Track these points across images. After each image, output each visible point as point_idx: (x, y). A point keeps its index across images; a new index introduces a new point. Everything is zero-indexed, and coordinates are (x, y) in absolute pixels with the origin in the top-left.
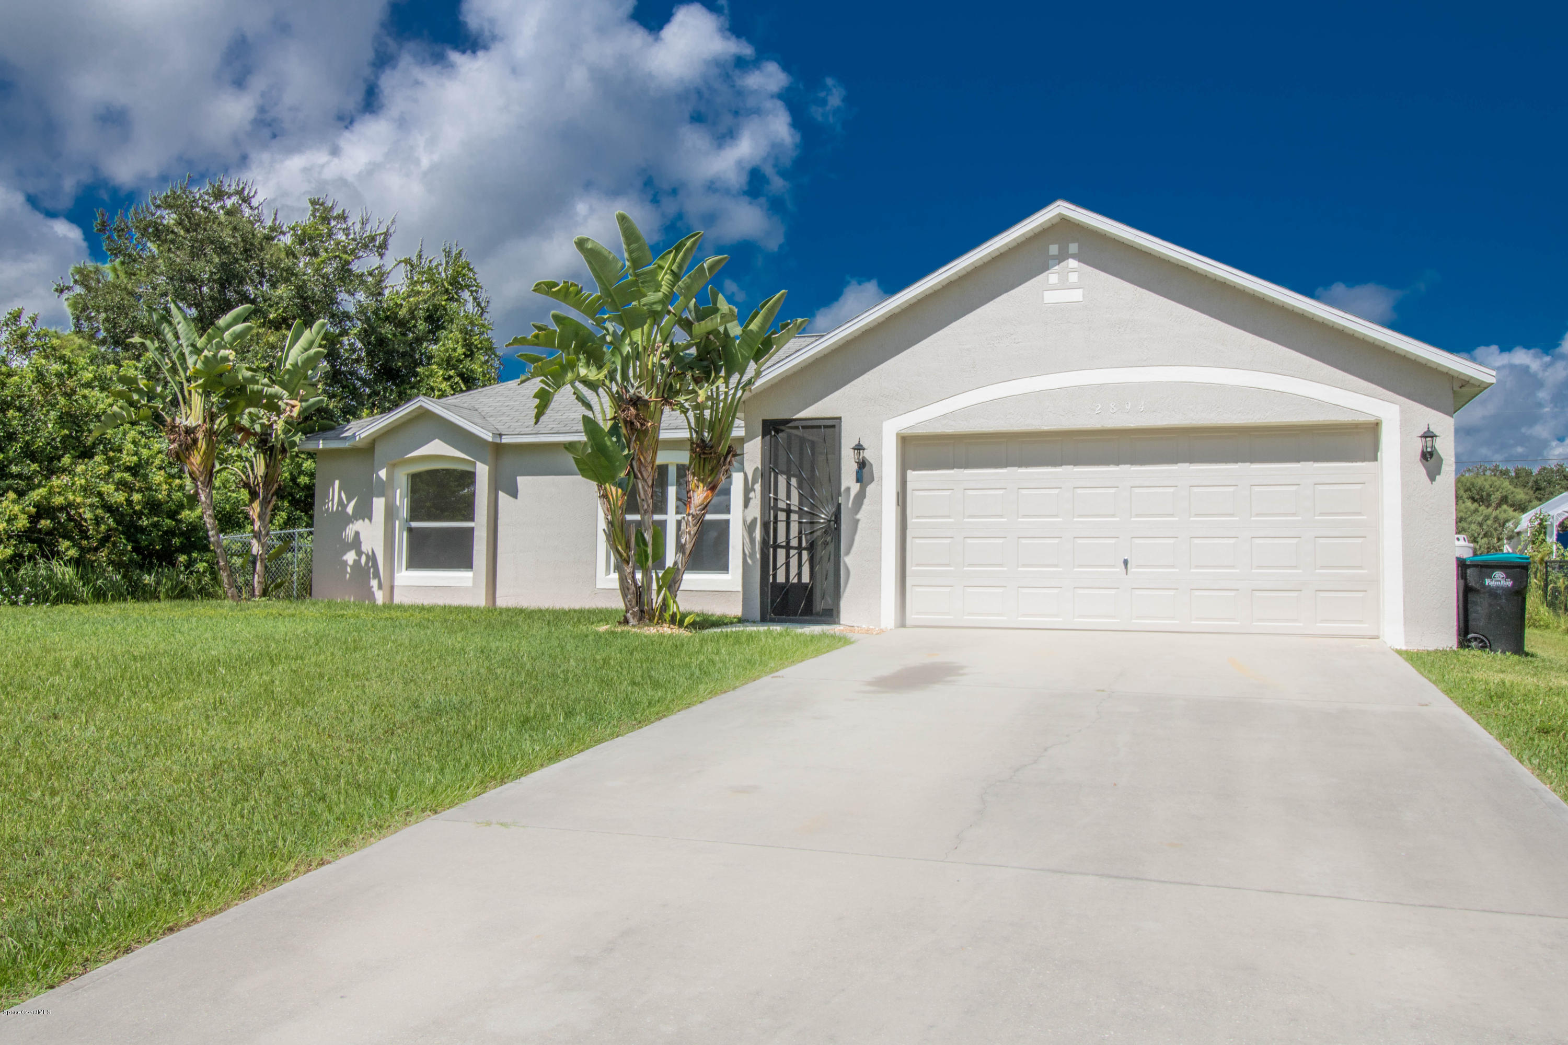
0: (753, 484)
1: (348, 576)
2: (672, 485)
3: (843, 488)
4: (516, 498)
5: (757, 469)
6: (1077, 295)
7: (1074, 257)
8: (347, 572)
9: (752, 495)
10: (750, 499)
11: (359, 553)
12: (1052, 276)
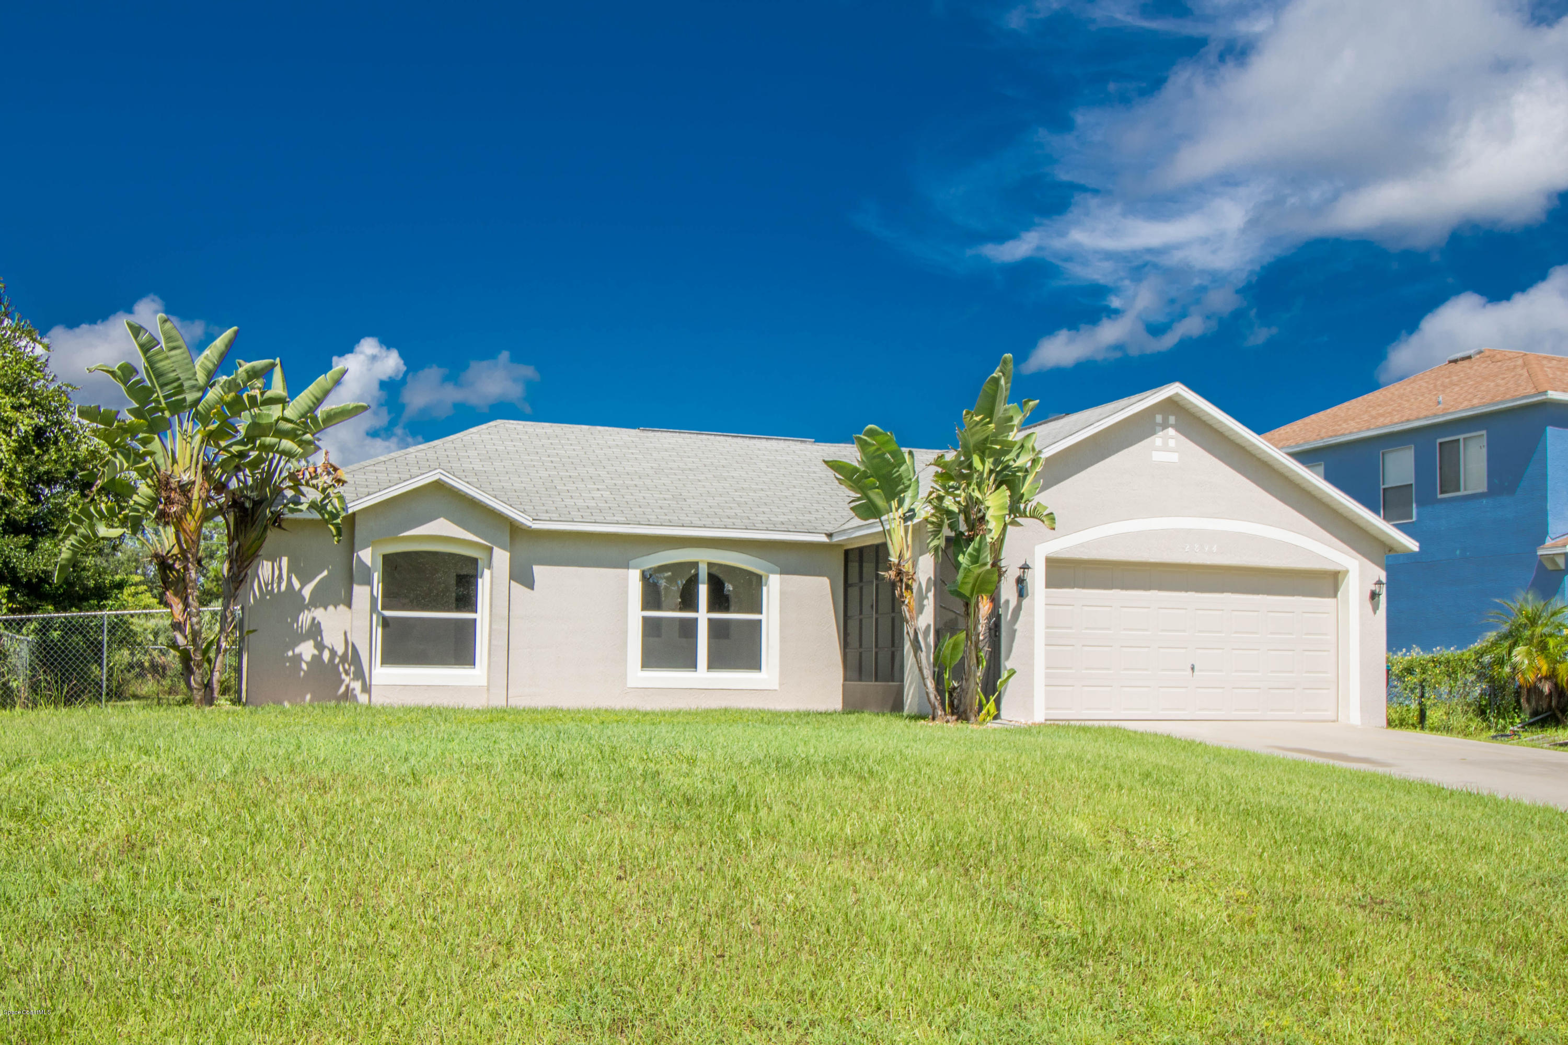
0: (927, 592)
1: (302, 673)
2: (703, 583)
3: (1002, 601)
4: (532, 588)
5: (930, 579)
6: (1174, 457)
7: (1172, 426)
8: (301, 669)
9: (925, 602)
10: (924, 606)
11: (320, 646)
12: (1157, 440)
